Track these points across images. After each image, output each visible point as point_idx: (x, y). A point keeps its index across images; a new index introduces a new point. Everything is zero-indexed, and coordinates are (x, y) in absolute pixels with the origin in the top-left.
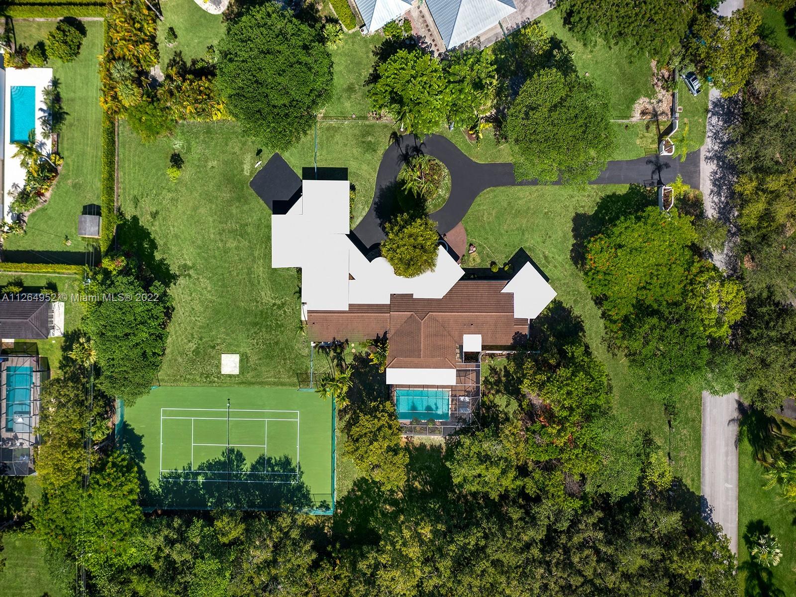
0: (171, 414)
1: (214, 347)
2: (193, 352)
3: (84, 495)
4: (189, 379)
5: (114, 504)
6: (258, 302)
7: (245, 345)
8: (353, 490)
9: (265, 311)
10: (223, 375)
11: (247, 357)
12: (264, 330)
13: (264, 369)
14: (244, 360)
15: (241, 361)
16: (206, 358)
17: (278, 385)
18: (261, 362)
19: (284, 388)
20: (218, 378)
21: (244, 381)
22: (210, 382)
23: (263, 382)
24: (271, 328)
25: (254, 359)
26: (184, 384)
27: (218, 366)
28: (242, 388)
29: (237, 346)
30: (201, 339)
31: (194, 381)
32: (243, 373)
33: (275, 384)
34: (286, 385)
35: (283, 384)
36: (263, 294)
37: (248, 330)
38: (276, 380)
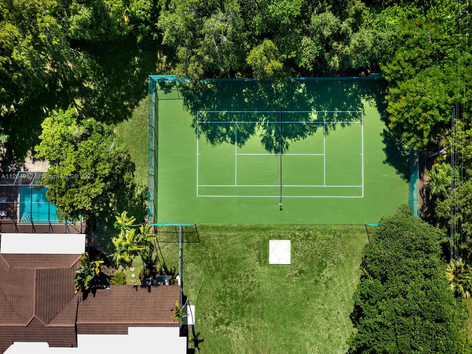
0: (351, 191)
1: (301, 272)
2: (326, 266)
3: (459, 95)
4: (330, 233)
5: (418, 84)
6: (248, 327)
7: (263, 275)
8: (132, 107)
9: (238, 317)
10: (289, 239)
11: (260, 261)
12: (240, 294)
13: (240, 246)
14: (264, 257)
15: (267, 256)
16: (309, 259)
17: (222, 227)
18: (243, 256)
19: (214, 224)
20: (295, 236)
21: (263, 232)
22: (304, 230)
23: (240, 230)
24: (231, 295)
25: (252, 258)
26: (336, 228)
27: (294, 250)
28: (265, 223)
29: (273, 274)
30: (316, 281)
31: (324, 231)
32: (264, 241)
33: (226, 229)
34: (213, 227)
35: (217, 228)
36: (241, 338)
37: (259, 293)
38: (224, 233)
